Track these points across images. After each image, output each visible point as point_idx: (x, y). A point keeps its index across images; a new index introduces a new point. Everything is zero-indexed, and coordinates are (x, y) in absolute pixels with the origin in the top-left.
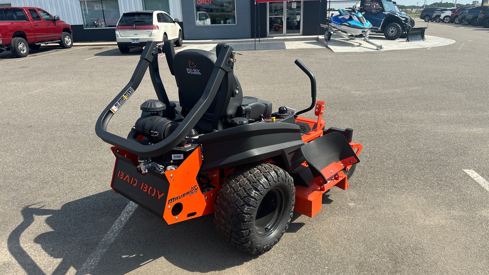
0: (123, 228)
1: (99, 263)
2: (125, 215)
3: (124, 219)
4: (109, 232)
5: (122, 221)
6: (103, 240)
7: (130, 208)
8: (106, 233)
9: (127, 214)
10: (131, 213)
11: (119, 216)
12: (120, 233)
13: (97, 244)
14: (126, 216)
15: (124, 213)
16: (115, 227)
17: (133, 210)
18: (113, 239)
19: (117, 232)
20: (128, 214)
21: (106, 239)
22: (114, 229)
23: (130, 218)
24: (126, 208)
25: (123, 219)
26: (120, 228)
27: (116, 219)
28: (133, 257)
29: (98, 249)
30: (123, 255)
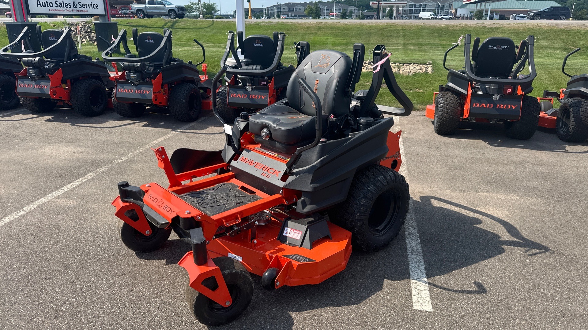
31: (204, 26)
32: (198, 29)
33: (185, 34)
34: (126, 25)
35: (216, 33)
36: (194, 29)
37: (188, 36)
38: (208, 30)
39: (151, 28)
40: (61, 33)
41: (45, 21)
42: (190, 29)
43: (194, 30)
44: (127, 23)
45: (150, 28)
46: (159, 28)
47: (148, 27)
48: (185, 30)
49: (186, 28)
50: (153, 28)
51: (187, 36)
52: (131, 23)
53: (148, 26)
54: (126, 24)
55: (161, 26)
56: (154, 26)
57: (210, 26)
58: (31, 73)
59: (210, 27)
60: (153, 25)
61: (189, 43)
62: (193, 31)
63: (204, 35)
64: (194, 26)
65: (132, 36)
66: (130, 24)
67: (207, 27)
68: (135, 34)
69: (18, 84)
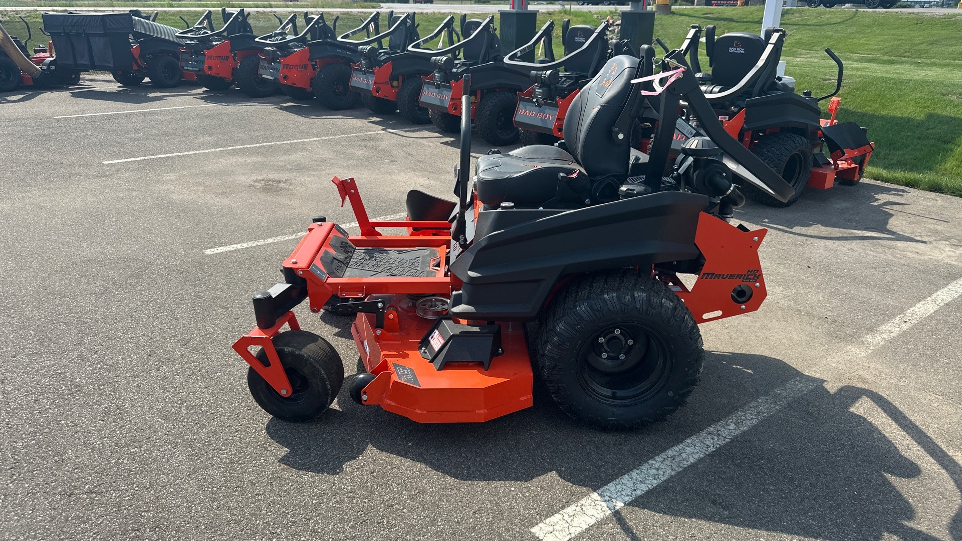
0: (737, 410)
1: (789, 380)
2: (725, 433)
3: (729, 425)
4: (765, 415)
5: (735, 424)
6: (777, 407)
7: (708, 443)
8: (771, 417)
9: (721, 431)
10: (712, 429)
11: (736, 437)
12: (745, 404)
13: (789, 406)
14: (724, 429)
15: (725, 438)
16: (752, 418)
17: (703, 434)
18: (760, 401)
19: (751, 408)
20: (718, 431)
21: (772, 406)
22: (755, 415)
23: (718, 421)
24: (718, 446)
25: (732, 426)
26: (742, 412)
27: (744, 434)
28: (736, 365)
29: (788, 397)
30: (750, 373)
31: (833, 21)
32: (821, 25)
33: (793, 33)
34: (700, 18)
35: (853, 33)
36: (814, 25)
37: (798, 37)
38: (839, 28)
39: (740, 22)
40: (592, 32)
41: (589, 9)
42: (807, 25)
43: (812, 27)
44: (703, 14)
45: (737, 22)
46: (752, 22)
47: (734, 21)
48: (795, 27)
49: (801, 23)
50: (743, 22)
51: (795, 38)
52: (710, 14)
53: (735, 19)
54: (701, 16)
55: (756, 20)
56: (745, 20)
57: (847, 20)
58: (537, 93)
59: (846, 22)
60: (744, 18)
61: (795, 49)
62: (809, 29)
63: (826, 37)
64: (815, 21)
65: (705, 35)
66: (707, 15)
67: (840, 23)
68: (710, 34)
69: (519, 109)
